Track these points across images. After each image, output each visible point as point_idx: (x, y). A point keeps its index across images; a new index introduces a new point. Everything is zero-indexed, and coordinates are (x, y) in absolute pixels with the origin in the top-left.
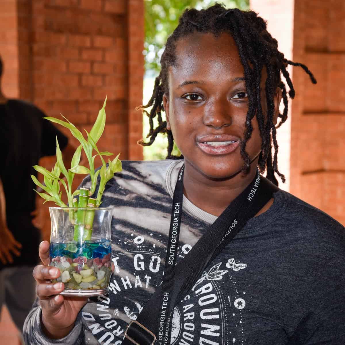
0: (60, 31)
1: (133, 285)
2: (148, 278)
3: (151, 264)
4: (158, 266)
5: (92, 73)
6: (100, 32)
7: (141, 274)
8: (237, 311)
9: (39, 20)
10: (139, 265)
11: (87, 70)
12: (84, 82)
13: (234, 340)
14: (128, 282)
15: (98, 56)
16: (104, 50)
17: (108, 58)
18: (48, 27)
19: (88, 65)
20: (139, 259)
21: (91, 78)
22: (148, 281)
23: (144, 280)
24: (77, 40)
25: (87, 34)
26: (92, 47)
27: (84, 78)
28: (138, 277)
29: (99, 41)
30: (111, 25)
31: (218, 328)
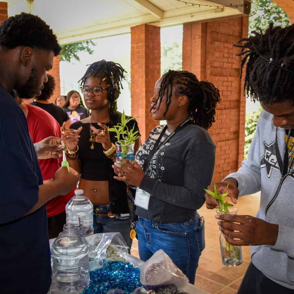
0: (216, 75)
1: (145, 153)
2: (149, 151)
3: (151, 147)
4: (152, 148)
5: (227, 91)
6: (231, 76)
7: (147, 150)
8: (161, 156)
9: (208, 72)
10: (147, 148)
11: (225, 89)
12: (224, 94)
13: (159, 164)
14: (144, 152)
15: (229, 84)
16: (232, 82)
17: (233, 85)
18: (212, 74)
19: (226, 87)
20: (148, 146)
21: (227, 92)
22: (149, 152)
23: (148, 152)
24: (222, 78)
25: (225, 76)
26: (227, 81)
27: (224, 92)
28: (146, 151)
29: (230, 79)
30: (235, 73)
31: (155, 161)
